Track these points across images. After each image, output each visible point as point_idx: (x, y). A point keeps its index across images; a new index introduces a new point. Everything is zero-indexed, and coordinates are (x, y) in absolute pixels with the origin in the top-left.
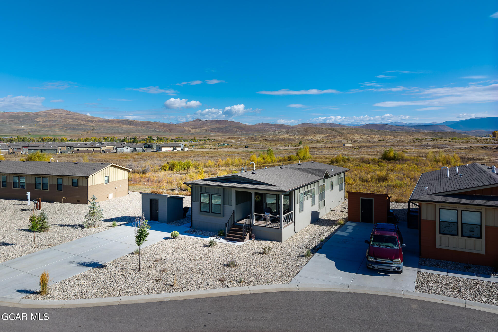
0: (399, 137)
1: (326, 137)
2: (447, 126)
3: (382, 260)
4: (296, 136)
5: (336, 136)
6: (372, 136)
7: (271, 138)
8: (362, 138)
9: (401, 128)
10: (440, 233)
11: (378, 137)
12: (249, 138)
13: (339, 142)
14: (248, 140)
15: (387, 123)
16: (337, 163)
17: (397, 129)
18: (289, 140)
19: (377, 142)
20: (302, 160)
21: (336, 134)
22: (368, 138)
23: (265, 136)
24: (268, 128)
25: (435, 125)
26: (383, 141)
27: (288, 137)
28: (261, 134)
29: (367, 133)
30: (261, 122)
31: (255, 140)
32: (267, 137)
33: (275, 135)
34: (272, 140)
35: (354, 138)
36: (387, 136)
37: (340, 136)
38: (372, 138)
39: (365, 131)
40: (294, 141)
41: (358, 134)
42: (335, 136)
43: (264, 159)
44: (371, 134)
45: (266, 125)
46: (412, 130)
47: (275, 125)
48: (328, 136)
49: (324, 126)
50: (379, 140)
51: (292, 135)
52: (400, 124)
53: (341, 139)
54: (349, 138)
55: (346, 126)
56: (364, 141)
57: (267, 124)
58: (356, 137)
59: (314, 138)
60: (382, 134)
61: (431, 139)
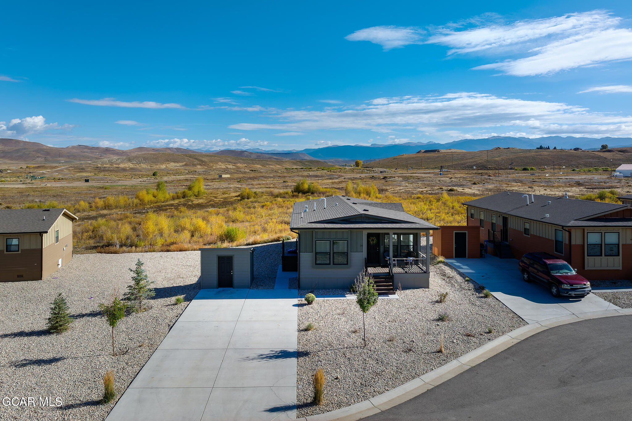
0: (267, 166)
1: (183, 166)
2: (307, 154)
3: (577, 286)
4: (142, 164)
5: (195, 165)
6: (239, 165)
7: (106, 167)
8: (227, 168)
9: (261, 156)
10: (588, 256)
11: (245, 166)
12: (72, 167)
13: (204, 173)
14: (69, 169)
15: (244, 149)
16: (248, 199)
17: (257, 156)
18: (134, 169)
19: (249, 172)
20: (196, 196)
21: (196, 162)
22: (234, 167)
23: (97, 165)
24: (87, 152)
26: (255, 171)
27: (131, 166)
28: (89, 162)
29: (232, 161)
30: (75, 144)
31: (81, 170)
32: (99, 166)
33: (111, 163)
34: (109, 170)
35: (218, 167)
36: (255, 165)
37: (200, 165)
38: (238, 168)
39: (229, 159)
40: (141, 171)
41: (223, 162)
43: (155, 197)
44: (238, 163)
45: (85, 149)
46: (273, 158)
47: (98, 148)
48: (186, 165)
49: (169, 151)
50: (250, 170)
51: (136, 163)
52: (259, 151)
53: (202, 168)
54: (212, 167)
55: (198, 153)
56: (233, 171)
57: (86, 147)
58: (220, 166)
59: (167, 167)
60: (249, 163)
61: (301, 169)
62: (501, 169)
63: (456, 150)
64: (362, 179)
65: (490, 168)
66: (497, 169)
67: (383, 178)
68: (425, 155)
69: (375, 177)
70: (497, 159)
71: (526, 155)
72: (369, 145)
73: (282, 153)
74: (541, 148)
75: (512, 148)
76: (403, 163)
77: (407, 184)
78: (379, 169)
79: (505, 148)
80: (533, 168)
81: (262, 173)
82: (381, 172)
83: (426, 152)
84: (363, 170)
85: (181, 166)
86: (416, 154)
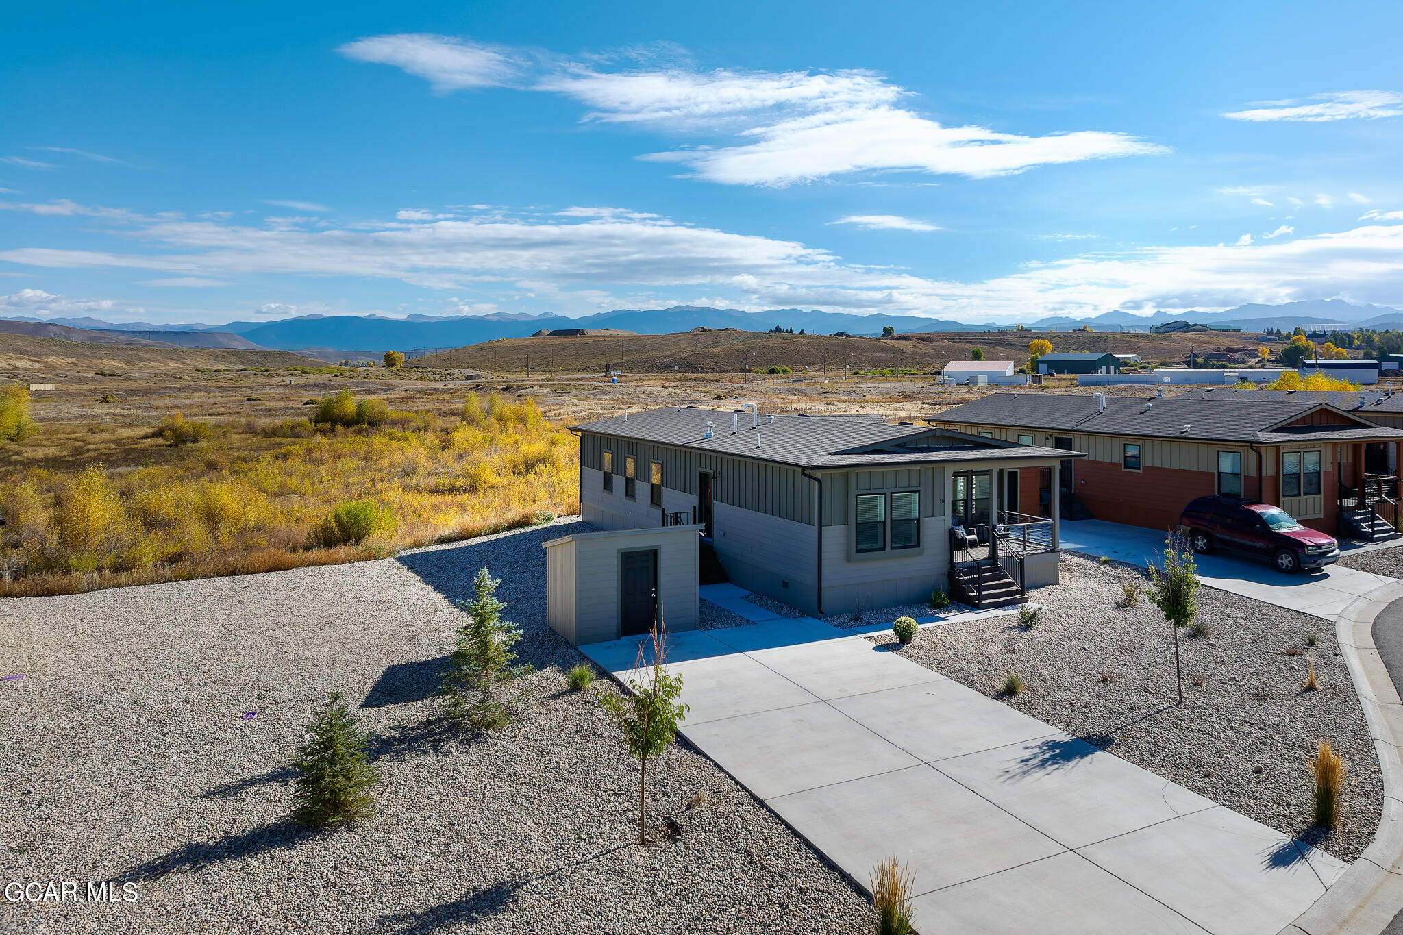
0: (141, 364)
2: (239, 334)
11: (74, 363)
19: (93, 380)
25: (204, 332)
26: (112, 375)
36: (104, 361)
44: (45, 355)
46: (146, 344)
50: (96, 374)
52: (91, 325)
60: (82, 355)
61: (241, 370)
62: (725, 371)
63: (618, 331)
64: (451, 391)
65: (702, 368)
66: (716, 372)
67: (504, 390)
68: (555, 340)
69: (484, 388)
70: (714, 350)
71: (769, 343)
72: (402, 316)
73: (166, 332)
74: (778, 330)
75: (733, 330)
76: (506, 357)
77: (576, 402)
78: (462, 370)
79: (719, 330)
80: (788, 369)
81: (135, 380)
82: (469, 378)
83: (555, 333)
84: (425, 374)
86: (530, 339)
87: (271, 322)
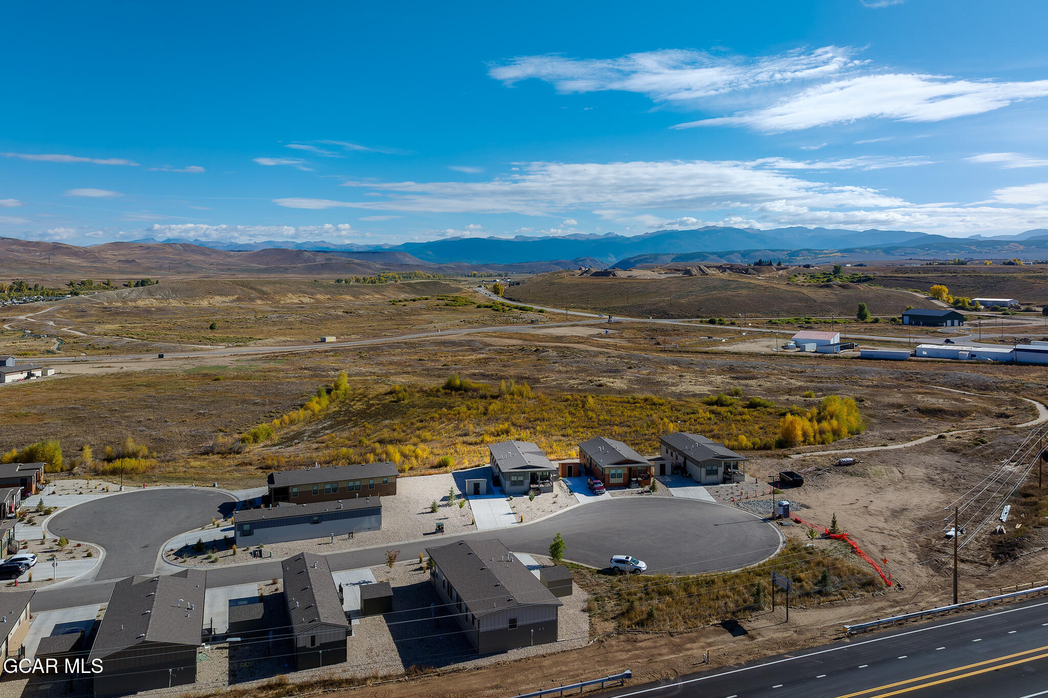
0: (361, 297)
1: (234, 301)
4: (171, 300)
6: (318, 296)
7: (117, 307)
8: (302, 303)
9: (332, 259)
11: (328, 298)
12: (64, 308)
14: (62, 313)
17: (326, 259)
21: (254, 294)
22: (312, 301)
26: (350, 314)
27: (156, 303)
29: (307, 290)
31: (81, 314)
32: (106, 304)
33: (124, 300)
34: (124, 313)
35: (289, 301)
36: (343, 296)
38: (318, 301)
39: (303, 287)
41: (294, 293)
42: (252, 300)
44: (316, 294)
47: (38, 244)
48: (239, 299)
51: (162, 299)
53: (264, 304)
54: (279, 302)
58: (292, 299)
59: (210, 304)
61: (413, 300)
67: (535, 351)
70: (683, 301)
72: (511, 237)
80: (723, 318)
85: (232, 302)
87: (429, 242)
